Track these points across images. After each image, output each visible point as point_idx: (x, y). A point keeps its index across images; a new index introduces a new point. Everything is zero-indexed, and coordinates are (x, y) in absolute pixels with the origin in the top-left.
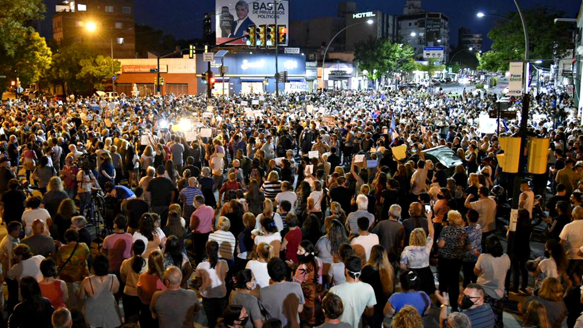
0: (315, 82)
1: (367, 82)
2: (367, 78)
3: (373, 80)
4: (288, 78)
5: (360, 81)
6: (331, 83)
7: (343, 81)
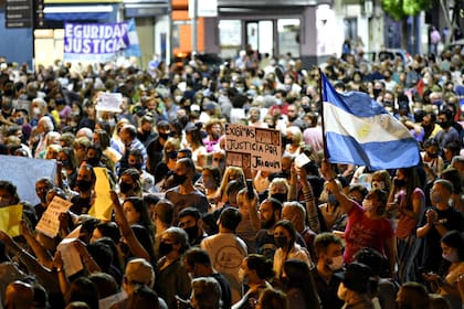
0: (163, 26)
1: (379, 24)
2: (379, 11)
3: (405, 17)
4: (47, 10)
5: (351, 20)
6: (230, 31)
7: (282, 23)
